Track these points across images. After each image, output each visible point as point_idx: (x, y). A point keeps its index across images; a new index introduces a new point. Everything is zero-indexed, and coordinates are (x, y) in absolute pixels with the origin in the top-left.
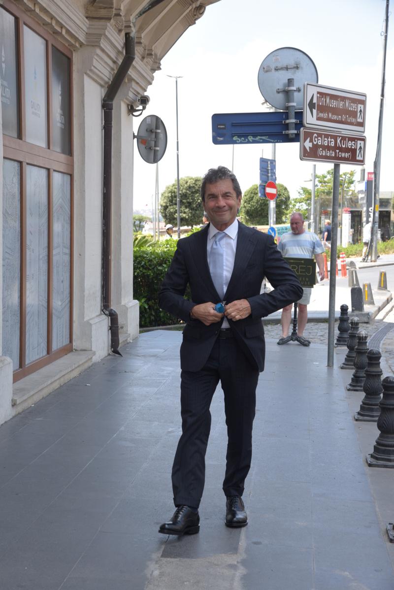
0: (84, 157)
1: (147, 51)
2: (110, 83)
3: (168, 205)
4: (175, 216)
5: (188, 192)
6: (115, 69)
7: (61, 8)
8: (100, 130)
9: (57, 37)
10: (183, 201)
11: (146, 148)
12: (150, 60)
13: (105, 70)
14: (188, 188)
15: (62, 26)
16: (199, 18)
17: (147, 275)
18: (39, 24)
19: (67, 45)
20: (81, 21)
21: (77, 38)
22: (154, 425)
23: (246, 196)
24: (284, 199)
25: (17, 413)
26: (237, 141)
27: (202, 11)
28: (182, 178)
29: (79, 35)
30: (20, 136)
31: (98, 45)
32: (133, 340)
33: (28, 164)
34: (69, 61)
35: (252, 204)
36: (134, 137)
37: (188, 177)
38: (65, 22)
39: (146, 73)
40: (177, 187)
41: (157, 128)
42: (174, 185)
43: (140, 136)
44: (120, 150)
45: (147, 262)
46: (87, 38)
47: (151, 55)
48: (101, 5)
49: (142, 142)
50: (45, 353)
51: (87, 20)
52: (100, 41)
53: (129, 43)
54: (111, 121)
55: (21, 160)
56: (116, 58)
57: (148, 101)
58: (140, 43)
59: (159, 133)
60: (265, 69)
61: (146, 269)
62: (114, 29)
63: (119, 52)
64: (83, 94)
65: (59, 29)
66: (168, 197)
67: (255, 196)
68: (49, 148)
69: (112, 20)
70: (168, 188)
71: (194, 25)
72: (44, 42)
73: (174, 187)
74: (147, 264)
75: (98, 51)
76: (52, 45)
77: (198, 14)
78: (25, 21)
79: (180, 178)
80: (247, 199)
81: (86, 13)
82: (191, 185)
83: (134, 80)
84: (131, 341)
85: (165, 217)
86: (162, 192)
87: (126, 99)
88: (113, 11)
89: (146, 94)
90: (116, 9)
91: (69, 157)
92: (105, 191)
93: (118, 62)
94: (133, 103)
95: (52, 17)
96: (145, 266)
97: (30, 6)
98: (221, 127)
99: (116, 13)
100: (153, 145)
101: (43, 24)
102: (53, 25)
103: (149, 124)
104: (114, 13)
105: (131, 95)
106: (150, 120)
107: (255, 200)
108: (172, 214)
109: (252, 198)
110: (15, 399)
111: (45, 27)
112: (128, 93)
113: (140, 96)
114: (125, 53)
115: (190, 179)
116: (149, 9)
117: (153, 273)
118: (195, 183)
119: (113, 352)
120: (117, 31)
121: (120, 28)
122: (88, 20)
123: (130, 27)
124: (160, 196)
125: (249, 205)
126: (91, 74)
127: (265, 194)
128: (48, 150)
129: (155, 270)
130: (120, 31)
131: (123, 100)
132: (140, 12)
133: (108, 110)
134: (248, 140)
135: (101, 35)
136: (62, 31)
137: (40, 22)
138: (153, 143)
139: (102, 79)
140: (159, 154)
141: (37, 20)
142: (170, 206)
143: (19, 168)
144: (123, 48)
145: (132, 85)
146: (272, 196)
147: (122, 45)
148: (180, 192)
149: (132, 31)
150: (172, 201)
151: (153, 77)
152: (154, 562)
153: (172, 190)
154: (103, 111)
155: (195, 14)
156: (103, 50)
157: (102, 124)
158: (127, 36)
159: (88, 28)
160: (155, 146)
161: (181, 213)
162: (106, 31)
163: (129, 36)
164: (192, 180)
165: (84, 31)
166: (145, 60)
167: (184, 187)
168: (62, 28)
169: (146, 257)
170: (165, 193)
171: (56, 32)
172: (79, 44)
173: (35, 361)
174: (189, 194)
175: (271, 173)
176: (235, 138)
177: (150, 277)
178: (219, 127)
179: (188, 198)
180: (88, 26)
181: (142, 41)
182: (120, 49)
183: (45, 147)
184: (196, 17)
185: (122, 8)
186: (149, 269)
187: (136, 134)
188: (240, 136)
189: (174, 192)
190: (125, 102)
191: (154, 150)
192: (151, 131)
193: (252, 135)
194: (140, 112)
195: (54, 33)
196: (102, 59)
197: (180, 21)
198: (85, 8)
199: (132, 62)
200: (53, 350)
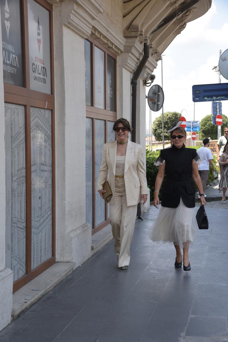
0: (123, 112)
1: (154, 51)
2: (136, 70)
3: (157, 128)
4: (161, 135)
5: (168, 121)
6: (138, 62)
7: (113, 35)
8: (130, 96)
9: (110, 49)
10: (166, 126)
11: (152, 103)
12: (155, 55)
13: (133, 64)
14: (168, 118)
15: (113, 44)
16: (183, 30)
17: (151, 172)
18: (102, 44)
19: (114, 53)
20: (122, 40)
21: (120, 49)
22: (168, 261)
23: (202, 122)
24: (225, 123)
25: (94, 254)
26: (207, 100)
27: (184, 26)
28: (165, 113)
29: (121, 47)
30: (92, 104)
31: (130, 51)
32: (147, 211)
33: (96, 119)
34: (115, 61)
35: (206, 126)
36: (146, 97)
37: (168, 112)
38: (114, 42)
39: (154, 63)
40: (162, 118)
41: (159, 92)
42: (160, 117)
43: (150, 97)
44: (140, 106)
45: (150, 164)
46: (124, 48)
47: (156, 53)
48: (132, 30)
49: (150, 100)
50: (104, 220)
51: (124, 38)
52: (132, 49)
53: (146, 48)
54: (136, 91)
55: (93, 117)
56: (139, 57)
57: (155, 78)
58: (151, 47)
59: (160, 94)
60: (223, 59)
61: (150, 168)
62: (139, 42)
63: (141, 54)
64: (122, 78)
65: (111, 45)
66: (157, 124)
67: (208, 122)
68: (105, 109)
69: (138, 38)
70: (157, 119)
71: (180, 34)
72: (103, 53)
73: (160, 118)
74: (151, 166)
75: (130, 55)
76: (108, 54)
77: (182, 28)
78: (95, 44)
79: (164, 113)
80: (203, 124)
81: (124, 34)
82: (170, 117)
83: (147, 67)
84: (146, 211)
85: (155, 135)
86: (154, 121)
87: (143, 77)
88: (138, 33)
89: (153, 74)
90: (140, 32)
91: (114, 112)
92: (133, 130)
93: (140, 59)
94: (146, 79)
95: (108, 40)
96: (149, 167)
97: (98, 36)
98: (198, 92)
99: (140, 33)
100: (156, 102)
101: (104, 44)
102: (109, 44)
103: (154, 90)
104: (139, 34)
105: (145, 75)
106: (155, 88)
107: (207, 124)
108: (159, 134)
109: (206, 123)
110: (93, 246)
111: (104, 45)
112: (144, 74)
113: (150, 75)
114: (143, 54)
115: (170, 113)
116: (157, 29)
117: (154, 171)
118: (172, 116)
119: (138, 218)
120: (140, 43)
121: (141, 41)
122: (126, 39)
123: (147, 40)
124: (152, 123)
125: (205, 127)
126: (126, 67)
127: (215, 122)
128: (105, 110)
129: (155, 169)
130: (141, 42)
131: (141, 78)
132: (152, 31)
133: (134, 85)
134: (213, 99)
135: (132, 46)
136: (112, 46)
137: (102, 43)
138: (157, 100)
139: (132, 69)
140: (160, 106)
141: (101, 42)
142: (158, 129)
143: (92, 121)
144: (143, 51)
145: (146, 70)
146: (220, 123)
147: (142, 50)
148: (164, 121)
149: (148, 42)
150: (159, 126)
151: (157, 64)
152: (183, 338)
153: (159, 120)
154: (132, 86)
155: (181, 28)
156: (133, 54)
157: (131, 93)
158: (145, 45)
159: (125, 43)
160: (158, 102)
161: (165, 133)
162: (135, 44)
163: (146, 45)
164: (171, 114)
165: (123, 44)
166: (153, 56)
167: (166, 118)
168: (112, 45)
169: (150, 162)
170: (155, 121)
171: (109, 47)
172: (120, 51)
173: (100, 224)
174: (169, 122)
175: (219, 110)
176: (205, 98)
177: (153, 173)
178: (196, 92)
179: (169, 125)
180: (125, 42)
181: (153, 46)
182: (141, 52)
183: (103, 108)
184: (181, 30)
185: (143, 31)
186: (152, 169)
187: (147, 96)
188: (208, 97)
189: (161, 121)
190: (142, 79)
191: (157, 104)
192: (155, 94)
193: (215, 96)
194: (150, 84)
195: (108, 47)
196: (132, 58)
197: (173, 34)
198: (123, 32)
199: (148, 58)
200: (108, 218)
